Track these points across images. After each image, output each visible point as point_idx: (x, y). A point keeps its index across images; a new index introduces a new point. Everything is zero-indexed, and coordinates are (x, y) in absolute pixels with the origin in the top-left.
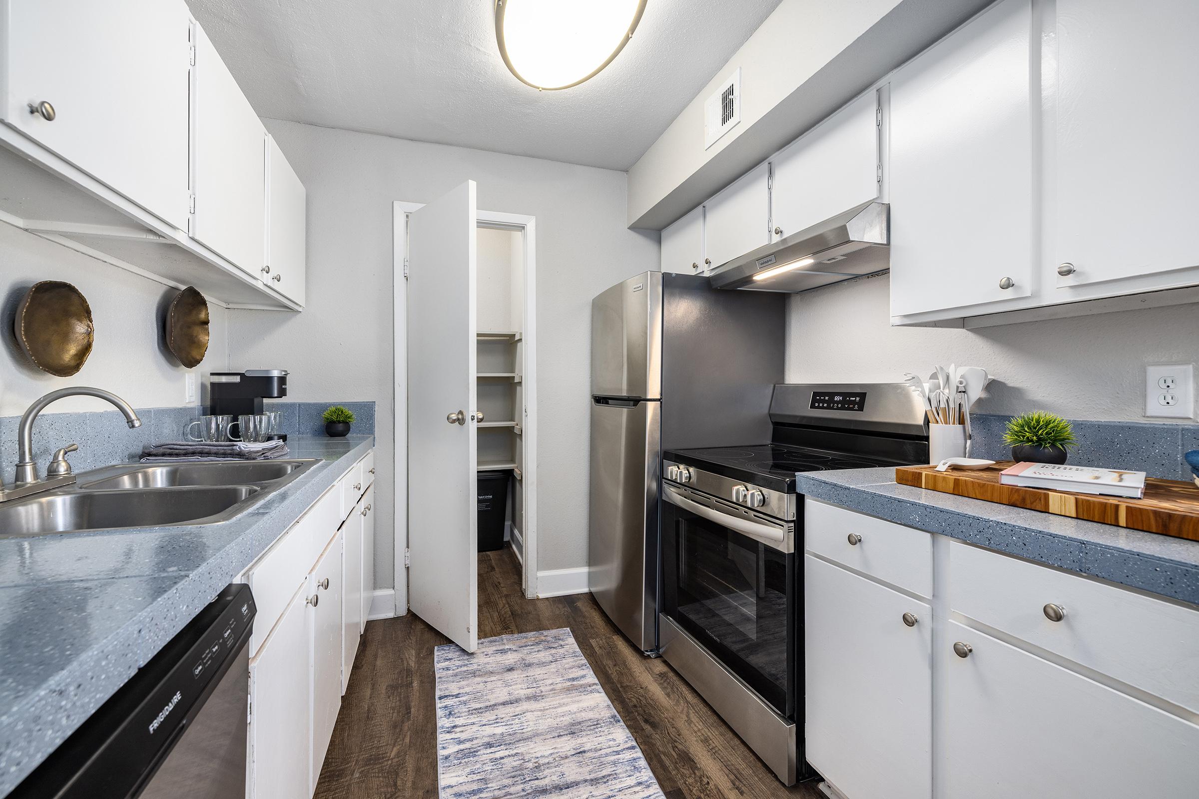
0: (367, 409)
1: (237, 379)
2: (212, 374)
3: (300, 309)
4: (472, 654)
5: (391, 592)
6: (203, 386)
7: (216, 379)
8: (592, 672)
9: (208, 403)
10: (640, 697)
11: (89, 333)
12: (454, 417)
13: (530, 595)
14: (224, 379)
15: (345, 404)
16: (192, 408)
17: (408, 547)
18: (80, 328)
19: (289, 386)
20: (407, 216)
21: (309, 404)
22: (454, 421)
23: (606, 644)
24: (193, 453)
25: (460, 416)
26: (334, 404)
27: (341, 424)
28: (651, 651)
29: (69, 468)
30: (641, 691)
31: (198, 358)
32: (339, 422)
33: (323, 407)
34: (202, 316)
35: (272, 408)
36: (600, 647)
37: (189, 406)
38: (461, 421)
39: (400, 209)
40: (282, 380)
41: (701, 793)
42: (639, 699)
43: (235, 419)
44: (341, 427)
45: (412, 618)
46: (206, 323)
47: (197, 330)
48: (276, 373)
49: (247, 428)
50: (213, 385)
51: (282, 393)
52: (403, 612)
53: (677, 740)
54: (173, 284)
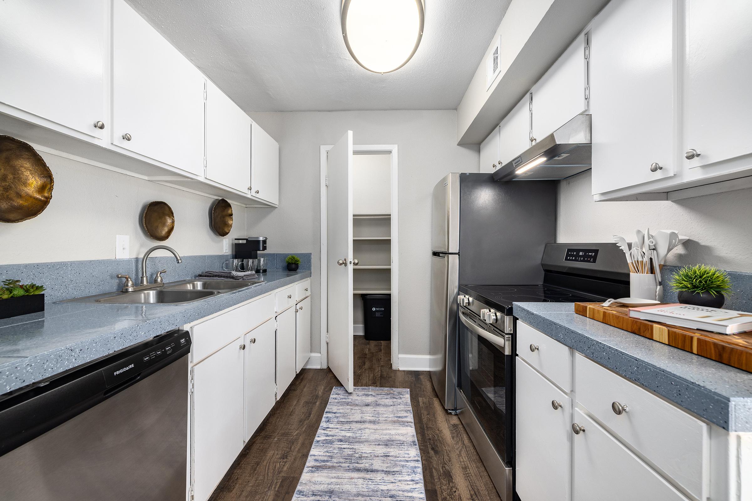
0: (308, 257)
1: (245, 242)
2: (236, 239)
3: (277, 206)
4: (351, 393)
5: (319, 355)
6: (232, 244)
7: (237, 242)
8: (412, 415)
9: (234, 253)
10: (435, 435)
11: (173, 222)
12: (341, 262)
13: (394, 367)
14: (241, 242)
15: (294, 254)
16: (227, 255)
17: (328, 332)
18: (169, 221)
19: (268, 245)
20: (327, 153)
21: (281, 254)
22: (341, 264)
23: (427, 402)
24: (216, 276)
25: (344, 262)
26: (290, 254)
27: (294, 265)
28: (452, 410)
29: (162, 280)
30: (437, 432)
31: (227, 231)
32: (292, 263)
33: (286, 255)
34: (230, 212)
35: (263, 256)
36: (423, 403)
37: (225, 254)
38: (346, 264)
39: (324, 149)
40: (265, 242)
41: (448, 495)
42: (434, 436)
43: (243, 261)
44: (293, 266)
45: (329, 370)
46: (232, 215)
47: (227, 218)
48: (261, 239)
49: (248, 265)
50: (236, 244)
51: (265, 248)
52: (325, 367)
53: (447, 463)
54: (216, 198)
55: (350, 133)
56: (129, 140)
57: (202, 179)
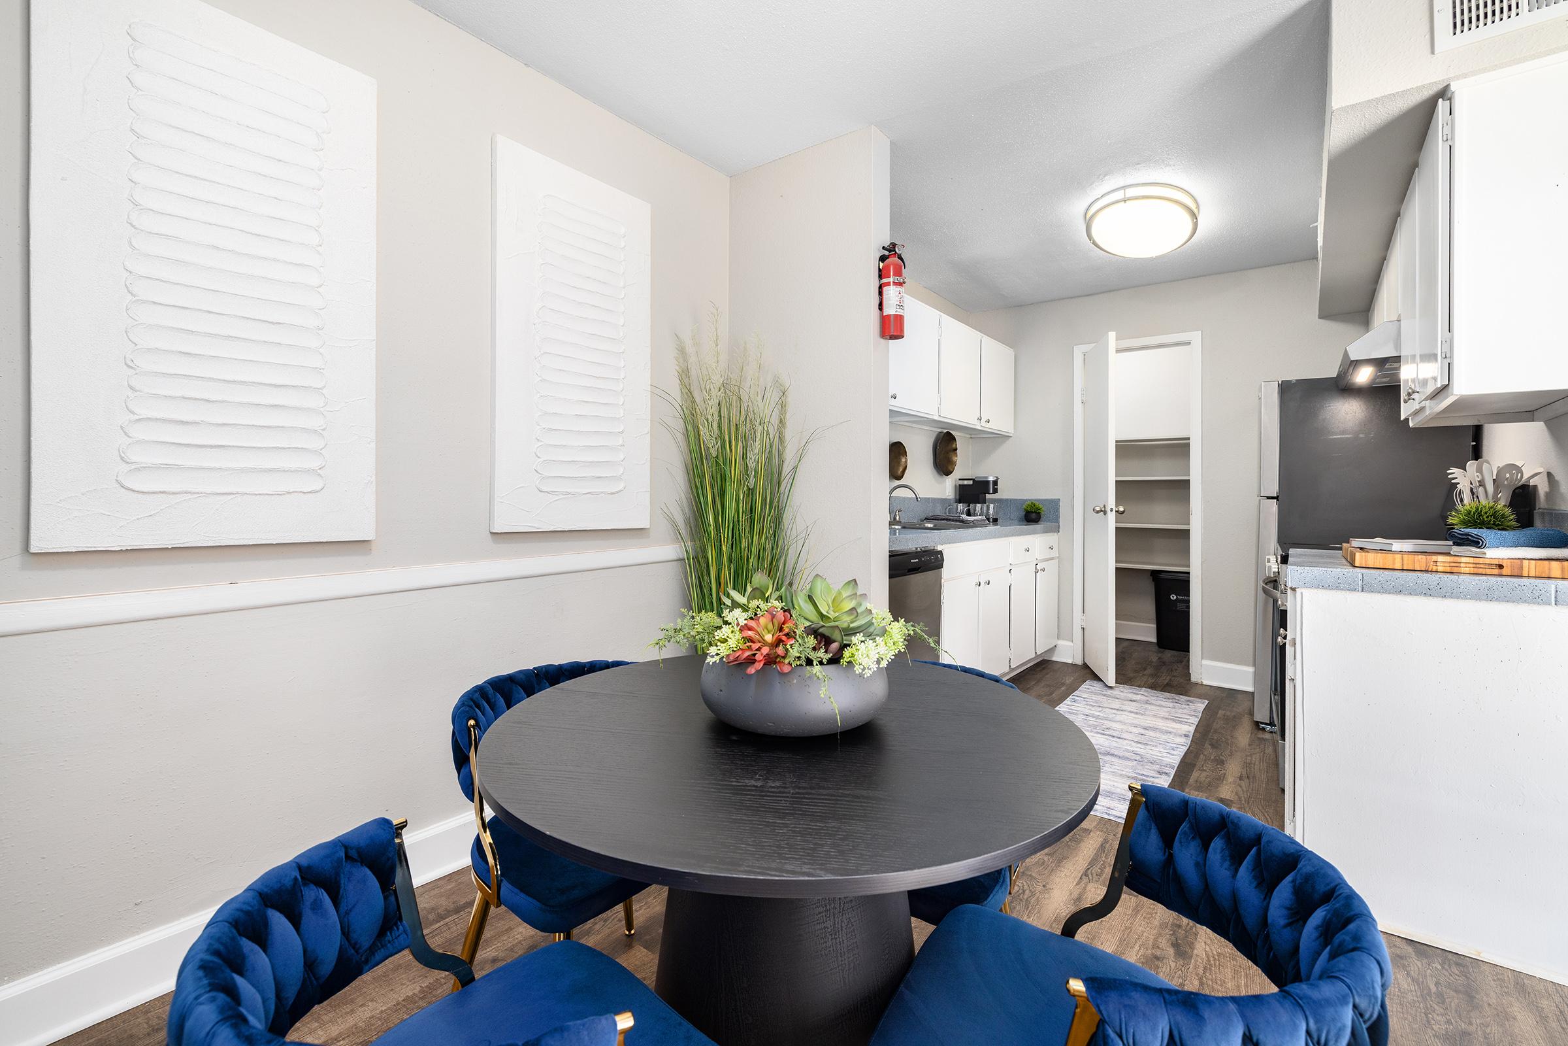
0: (1055, 504)
1: (971, 482)
2: (960, 479)
3: (1011, 435)
4: (1111, 688)
5: (1070, 644)
6: (956, 486)
7: (961, 482)
9: (958, 498)
11: (906, 462)
12: (1098, 509)
13: (1192, 679)
14: (966, 482)
15: (1035, 500)
16: (949, 499)
17: (1084, 613)
18: (903, 460)
19: (999, 487)
20: (1085, 355)
21: (1016, 500)
22: (1098, 512)
24: (944, 519)
25: (1103, 509)
26: (1029, 500)
27: (1034, 514)
29: (899, 518)
31: (952, 470)
32: (1032, 512)
33: (1024, 501)
34: (954, 446)
35: (993, 501)
37: (948, 498)
38: (1105, 512)
39: (1078, 351)
40: (995, 483)
43: (969, 506)
44: (1034, 516)
45: (1085, 666)
46: (956, 450)
47: (952, 454)
48: (991, 479)
49: (975, 510)
50: (960, 485)
51: (995, 491)
52: (1079, 662)
54: (940, 430)
55: (1112, 335)
56: (895, 398)
57: (936, 418)
